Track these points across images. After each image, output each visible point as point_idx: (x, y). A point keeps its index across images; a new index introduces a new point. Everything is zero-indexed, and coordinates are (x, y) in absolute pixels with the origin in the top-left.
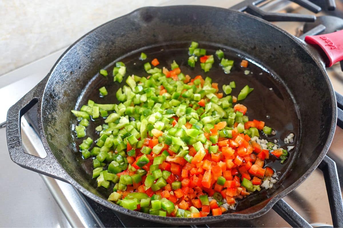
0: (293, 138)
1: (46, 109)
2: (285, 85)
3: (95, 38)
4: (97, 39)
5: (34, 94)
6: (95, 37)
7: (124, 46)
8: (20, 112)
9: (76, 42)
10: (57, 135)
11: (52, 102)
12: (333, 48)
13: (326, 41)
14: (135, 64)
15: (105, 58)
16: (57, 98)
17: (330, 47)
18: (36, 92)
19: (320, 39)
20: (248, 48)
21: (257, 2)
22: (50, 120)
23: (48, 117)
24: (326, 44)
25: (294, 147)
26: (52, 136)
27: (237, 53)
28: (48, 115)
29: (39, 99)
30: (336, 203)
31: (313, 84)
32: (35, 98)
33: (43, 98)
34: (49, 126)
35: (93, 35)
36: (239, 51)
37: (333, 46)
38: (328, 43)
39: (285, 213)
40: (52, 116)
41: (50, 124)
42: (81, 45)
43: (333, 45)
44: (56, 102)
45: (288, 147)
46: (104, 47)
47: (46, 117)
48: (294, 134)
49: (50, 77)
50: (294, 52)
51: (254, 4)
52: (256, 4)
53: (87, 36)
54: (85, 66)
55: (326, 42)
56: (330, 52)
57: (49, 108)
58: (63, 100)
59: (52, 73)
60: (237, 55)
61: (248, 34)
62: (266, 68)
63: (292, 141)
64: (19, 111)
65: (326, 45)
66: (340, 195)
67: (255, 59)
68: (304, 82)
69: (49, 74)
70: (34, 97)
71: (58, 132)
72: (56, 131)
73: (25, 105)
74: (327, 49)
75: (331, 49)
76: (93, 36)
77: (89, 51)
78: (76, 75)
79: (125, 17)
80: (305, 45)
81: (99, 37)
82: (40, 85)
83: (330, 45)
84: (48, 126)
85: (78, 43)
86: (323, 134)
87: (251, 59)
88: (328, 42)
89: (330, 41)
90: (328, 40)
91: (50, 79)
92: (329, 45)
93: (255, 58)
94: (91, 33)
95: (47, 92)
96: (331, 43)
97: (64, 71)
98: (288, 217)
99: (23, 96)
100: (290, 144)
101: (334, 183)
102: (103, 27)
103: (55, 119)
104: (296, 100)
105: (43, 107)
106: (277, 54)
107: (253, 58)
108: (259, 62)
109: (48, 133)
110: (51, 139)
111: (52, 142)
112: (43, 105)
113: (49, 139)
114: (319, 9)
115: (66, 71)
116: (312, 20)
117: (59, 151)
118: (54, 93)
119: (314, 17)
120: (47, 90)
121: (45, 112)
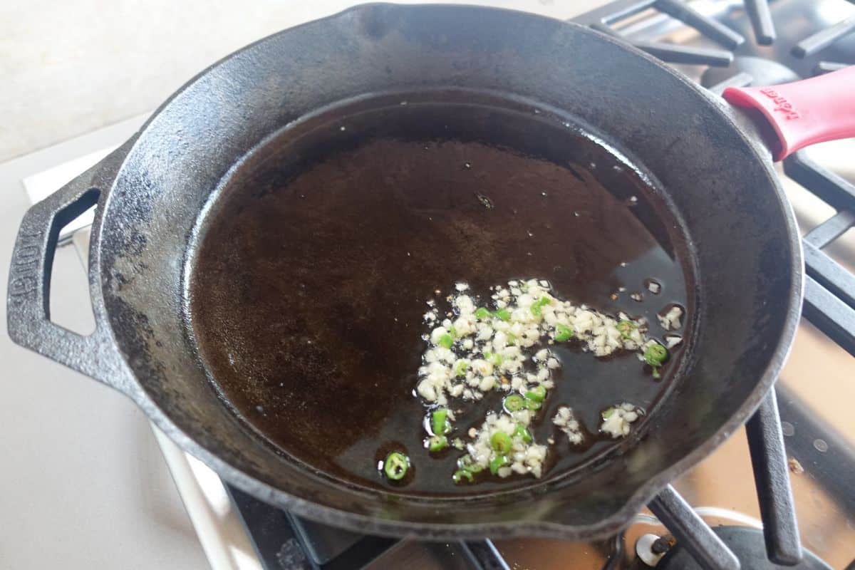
0: (681, 318)
1: (117, 216)
2: (667, 196)
3: (254, 64)
4: (258, 65)
5: (95, 178)
6: (255, 60)
7: (322, 88)
8: (55, 219)
9: (209, 69)
10: (141, 277)
11: (138, 201)
12: (792, 116)
13: (776, 99)
14: (343, 129)
15: (278, 110)
16: (153, 192)
17: (784, 115)
18: (100, 174)
19: (762, 94)
20: (589, 110)
21: (610, 18)
22: (125, 242)
23: (120, 235)
24: (777, 106)
25: (681, 342)
26: (123, 280)
27: (563, 119)
28: (122, 230)
29: (104, 190)
30: (774, 481)
31: (736, 199)
32: (94, 189)
33: (112, 189)
34: (121, 256)
35: (250, 55)
36: (569, 116)
37: (793, 113)
38: (780, 106)
40: (135, 233)
41: (124, 252)
42: (221, 77)
43: (793, 110)
44: (149, 201)
45: (668, 339)
46: (276, 86)
47: (114, 234)
48: (682, 309)
49: (139, 142)
50: (697, 122)
51: (604, 21)
52: (609, 23)
54: (231, 125)
55: (776, 102)
56: (786, 125)
57: (128, 213)
58: (170, 198)
59: (145, 132)
60: (564, 123)
61: (592, 77)
62: (625, 155)
63: (677, 325)
64: (52, 217)
65: (775, 110)
66: (783, 463)
67: (602, 135)
68: (713, 192)
69: (137, 136)
70: (92, 185)
71: (145, 271)
72: (139, 268)
73: (69, 203)
74: (778, 119)
75: (788, 118)
76: (250, 58)
77: (240, 92)
78: (207, 143)
79: (325, 22)
80: (724, 107)
81: (266, 63)
82: (111, 158)
83: (786, 110)
84: (116, 257)
85: (214, 71)
86: (764, 320)
87: (594, 134)
88: (782, 102)
89: (785, 101)
90: (782, 98)
91: (138, 147)
92: (783, 110)
93: (602, 133)
94: (247, 51)
95: (126, 177)
96: (788, 106)
97: (175, 130)
99: (66, 183)
100: (672, 331)
101: (769, 432)
102: (274, 39)
103: (143, 239)
104: (692, 233)
105: (109, 210)
106: (653, 126)
107: (599, 133)
108: (612, 142)
109: (113, 272)
110: (120, 288)
111: (119, 294)
112: (110, 205)
113: (111, 287)
114: (740, 40)
115: (182, 133)
116: (723, 63)
117: (138, 317)
118: (146, 180)
119: (729, 56)
120: (126, 171)
121: (113, 221)
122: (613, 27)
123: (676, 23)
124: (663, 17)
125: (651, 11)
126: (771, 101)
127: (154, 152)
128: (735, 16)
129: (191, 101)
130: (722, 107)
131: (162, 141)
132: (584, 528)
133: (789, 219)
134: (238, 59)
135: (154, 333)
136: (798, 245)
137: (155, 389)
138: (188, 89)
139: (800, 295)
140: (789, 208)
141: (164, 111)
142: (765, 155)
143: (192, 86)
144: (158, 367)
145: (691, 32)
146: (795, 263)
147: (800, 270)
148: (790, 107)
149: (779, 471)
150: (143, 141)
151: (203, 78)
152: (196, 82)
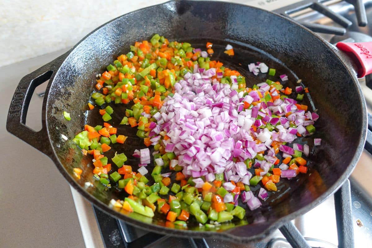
5: (52, 66)
9: (106, 24)
11: (69, 77)
12: (369, 57)
13: (362, 48)
16: (77, 74)
19: (355, 46)
22: (61, 94)
23: (59, 91)
26: (58, 110)
28: (60, 89)
29: (54, 71)
31: (339, 93)
32: (50, 71)
33: (58, 71)
34: (58, 100)
37: (369, 55)
38: (364, 52)
39: (285, 229)
40: (66, 90)
41: (60, 98)
42: (111, 27)
44: (75, 78)
46: (135, 33)
47: (57, 90)
49: (72, 52)
50: (323, 57)
53: (118, 19)
54: (114, 49)
55: (362, 50)
56: (365, 60)
57: (64, 82)
58: (84, 77)
59: (75, 49)
65: (361, 53)
68: (328, 90)
69: (72, 50)
70: (50, 69)
71: (69, 107)
72: (66, 105)
73: (40, 76)
74: (362, 57)
75: (367, 57)
77: (119, 35)
79: (158, 6)
80: (336, 51)
81: (131, 23)
82: (60, 58)
84: (56, 100)
85: (108, 25)
88: (364, 50)
89: (366, 50)
90: (365, 48)
91: (72, 54)
92: (365, 53)
94: (123, 17)
95: (65, 67)
96: (367, 52)
97: (89, 49)
98: (288, 234)
102: (135, 13)
103: (69, 94)
105: (56, 80)
109: (54, 106)
110: (56, 113)
111: (55, 115)
112: (56, 78)
113: (51, 112)
114: (350, 23)
115: (92, 50)
116: (341, 34)
117: (62, 126)
118: (74, 69)
119: (344, 30)
120: (65, 64)
121: (57, 85)
122: (291, 16)
123: (322, 16)
124: (315, 12)
125: (309, 9)
126: (359, 49)
127: (78, 57)
128: (351, 13)
129: (97, 37)
130: (335, 51)
131: (83, 53)
132: (245, 238)
133: (363, 104)
134: (119, 20)
135: (69, 134)
136: (366, 116)
137: (63, 157)
138: (96, 32)
139: (364, 139)
140: (363, 99)
141: (85, 40)
142: (354, 74)
143: (98, 30)
144: (67, 148)
145: (328, 20)
146: (364, 124)
147: (365, 127)
148: (369, 52)
149: (349, 224)
150: (74, 52)
151: (104, 27)
152: (100, 29)
